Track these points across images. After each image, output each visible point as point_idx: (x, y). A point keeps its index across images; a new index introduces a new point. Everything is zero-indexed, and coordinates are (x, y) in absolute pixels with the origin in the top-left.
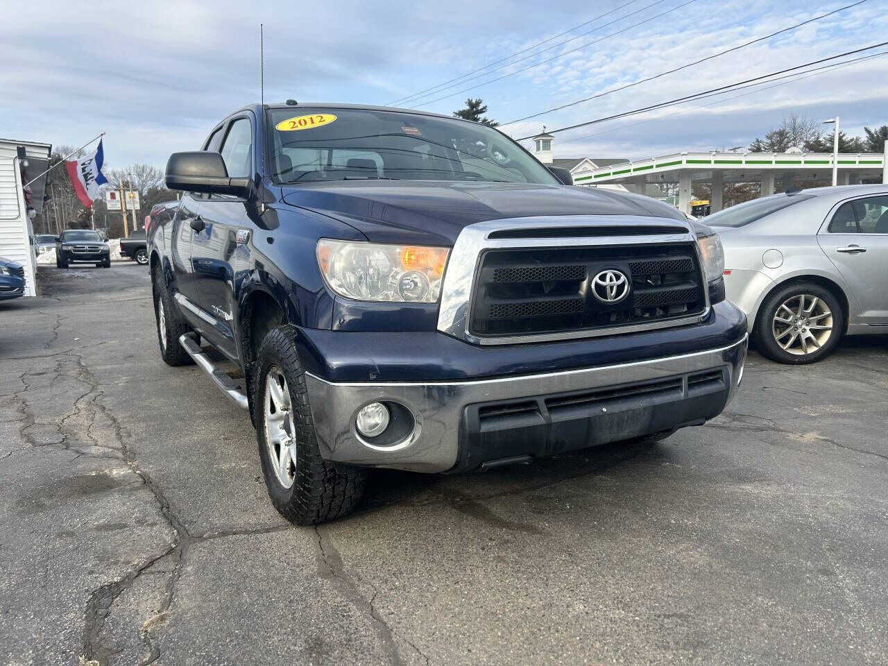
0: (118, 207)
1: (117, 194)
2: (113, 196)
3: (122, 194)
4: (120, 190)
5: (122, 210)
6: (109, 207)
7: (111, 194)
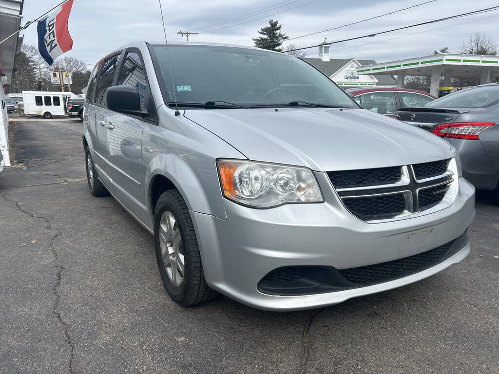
0: (58, 82)
1: (57, 74)
2: (55, 75)
3: (61, 74)
4: (59, 71)
5: (60, 84)
6: (53, 81)
7: (54, 73)
